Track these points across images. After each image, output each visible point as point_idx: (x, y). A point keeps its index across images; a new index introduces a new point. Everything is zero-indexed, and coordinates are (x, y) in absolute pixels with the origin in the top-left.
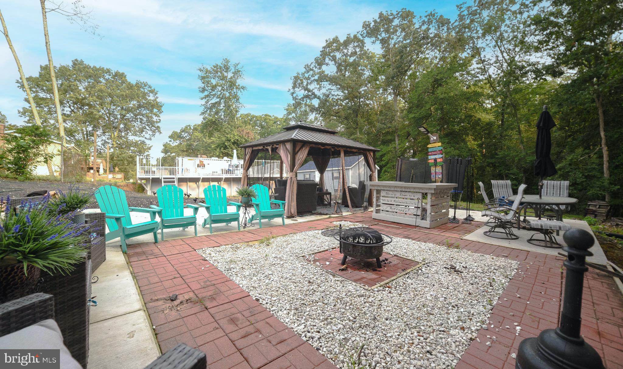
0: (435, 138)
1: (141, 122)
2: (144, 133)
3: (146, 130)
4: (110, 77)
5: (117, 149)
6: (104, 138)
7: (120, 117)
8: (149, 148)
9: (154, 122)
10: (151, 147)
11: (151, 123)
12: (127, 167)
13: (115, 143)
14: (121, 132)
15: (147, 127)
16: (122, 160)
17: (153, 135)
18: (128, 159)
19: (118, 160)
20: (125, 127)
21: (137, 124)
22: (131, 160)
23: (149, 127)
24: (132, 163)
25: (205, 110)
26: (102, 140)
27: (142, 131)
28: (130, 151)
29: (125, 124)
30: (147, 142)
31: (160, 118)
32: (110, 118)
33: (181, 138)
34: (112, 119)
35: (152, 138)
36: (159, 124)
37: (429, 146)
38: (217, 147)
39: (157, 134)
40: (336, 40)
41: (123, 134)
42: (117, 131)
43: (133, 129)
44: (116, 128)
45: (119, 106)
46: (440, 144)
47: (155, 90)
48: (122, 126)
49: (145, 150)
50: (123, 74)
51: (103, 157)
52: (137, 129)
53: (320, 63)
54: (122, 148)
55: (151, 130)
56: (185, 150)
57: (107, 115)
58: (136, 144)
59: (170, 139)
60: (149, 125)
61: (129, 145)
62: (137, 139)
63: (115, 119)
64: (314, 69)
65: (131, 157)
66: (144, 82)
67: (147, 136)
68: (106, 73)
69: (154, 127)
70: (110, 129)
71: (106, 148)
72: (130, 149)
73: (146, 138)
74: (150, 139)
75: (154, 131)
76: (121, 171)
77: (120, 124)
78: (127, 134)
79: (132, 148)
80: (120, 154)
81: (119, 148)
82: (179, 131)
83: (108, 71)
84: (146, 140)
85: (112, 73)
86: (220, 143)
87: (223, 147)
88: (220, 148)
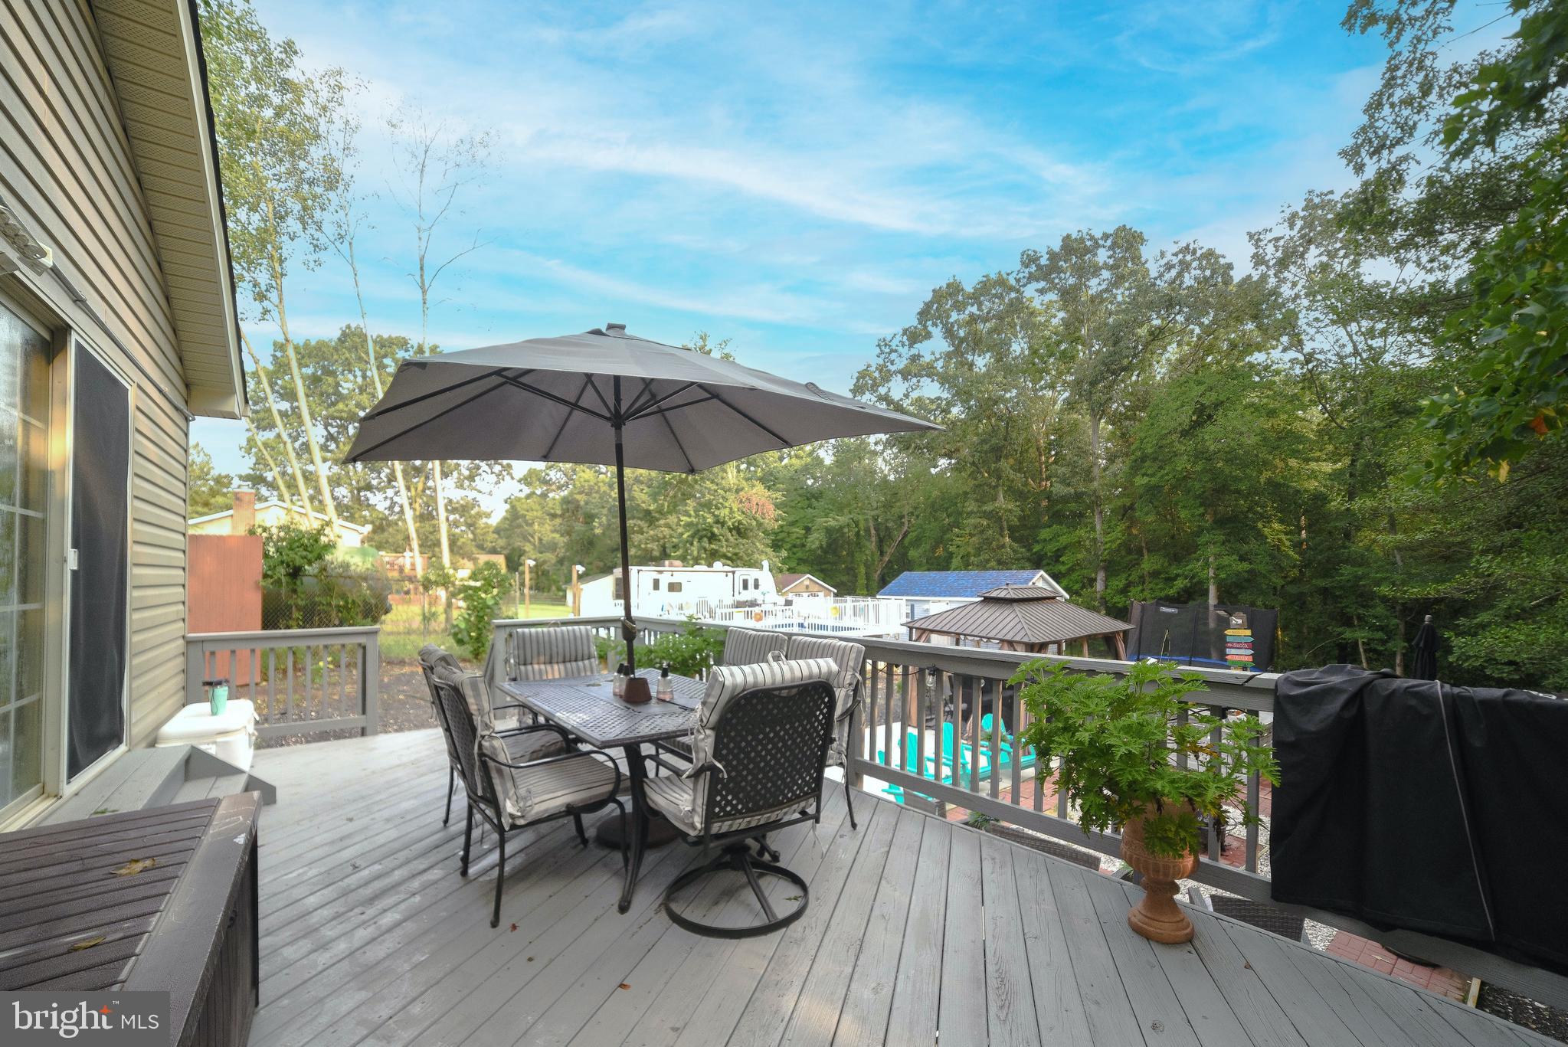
0: (1240, 621)
2: (477, 480)
14: (428, 480)
27: (474, 477)
37: (1228, 632)
38: (693, 536)
40: (954, 288)
44: (418, 471)
46: (1248, 632)
53: (914, 337)
55: (493, 472)
56: (559, 512)
64: (900, 349)
73: (481, 492)
86: (700, 527)
87: (705, 536)
88: (700, 539)
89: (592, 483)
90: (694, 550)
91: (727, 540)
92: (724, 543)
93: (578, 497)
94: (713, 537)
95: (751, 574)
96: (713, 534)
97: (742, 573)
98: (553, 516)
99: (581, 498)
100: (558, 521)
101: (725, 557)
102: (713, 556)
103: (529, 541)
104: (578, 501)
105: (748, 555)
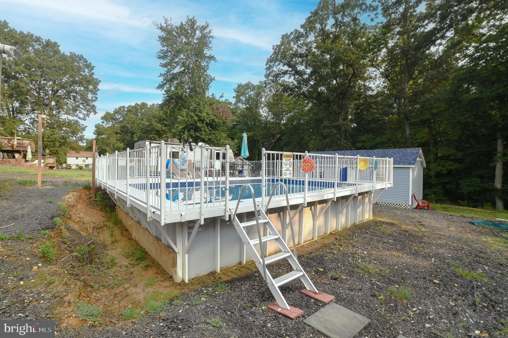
1: (74, 100)
2: (78, 112)
3: (80, 109)
4: (40, 47)
5: (48, 128)
6: (33, 116)
7: (52, 93)
8: (84, 129)
9: (89, 100)
10: (85, 127)
11: (86, 101)
12: (59, 149)
13: (45, 122)
14: (53, 110)
15: (81, 106)
16: (53, 141)
17: (88, 115)
18: (60, 140)
19: (49, 141)
20: (56, 105)
21: (70, 102)
22: (63, 141)
23: (83, 106)
24: (64, 145)
25: (165, 82)
26: (31, 118)
27: (76, 110)
28: (62, 132)
29: (57, 102)
30: (81, 122)
31: (97, 96)
32: (40, 95)
33: (115, 119)
34: (42, 95)
35: (87, 118)
36: (94, 103)
39: (92, 114)
41: (54, 112)
42: (48, 109)
43: (65, 107)
44: (47, 105)
45: (50, 80)
47: (91, 65)
48: (53, 103)
49: (78, 130)
50: (56, 43)
51: (32, 137)
52: (71, 107)
54: (53, 128)
55: (85, 109)
56: (119, 132)
57: (36, 91)
58: (69, 124)
59: (102, 121)
60: (84, 104)
61: (61, 124)
62: (70, 118)
63: (46, 95)
65: (64, 138)
66: (78, 55)
67: (81, 116)
68: (35, 42)
69: (90, 106)
70: (40, 105)
71: (35, 127)
72: (62, 130)
73: (80, 118)
74: (85, 119)
75: (89, 111)
76: (52, 154)
77: (51, 101)
78: (59, 112)
79: (64, 128)
80: (52, 135)
81: (50, 128)
82: (112, 112)
83: (38, 40)
84: (79, 120)
85: (43, 42)
86: (189, 123)
87: (192, 129)
88: (189, 131)
89: (134, 119)
90: (185, 136)
91: (205, 131)
92: (204, 133)
93: (127, 125)
94: (197, 129)
95: (221, 151)
96: (197, 127)
97: (215, 150)
98: (117, 133)
99: (129, 126)
100: (119, 135)
101: (203, 141)
102: (196, 140)
103: (109, 147)
104: (127, 127)
105: (217, 140)
